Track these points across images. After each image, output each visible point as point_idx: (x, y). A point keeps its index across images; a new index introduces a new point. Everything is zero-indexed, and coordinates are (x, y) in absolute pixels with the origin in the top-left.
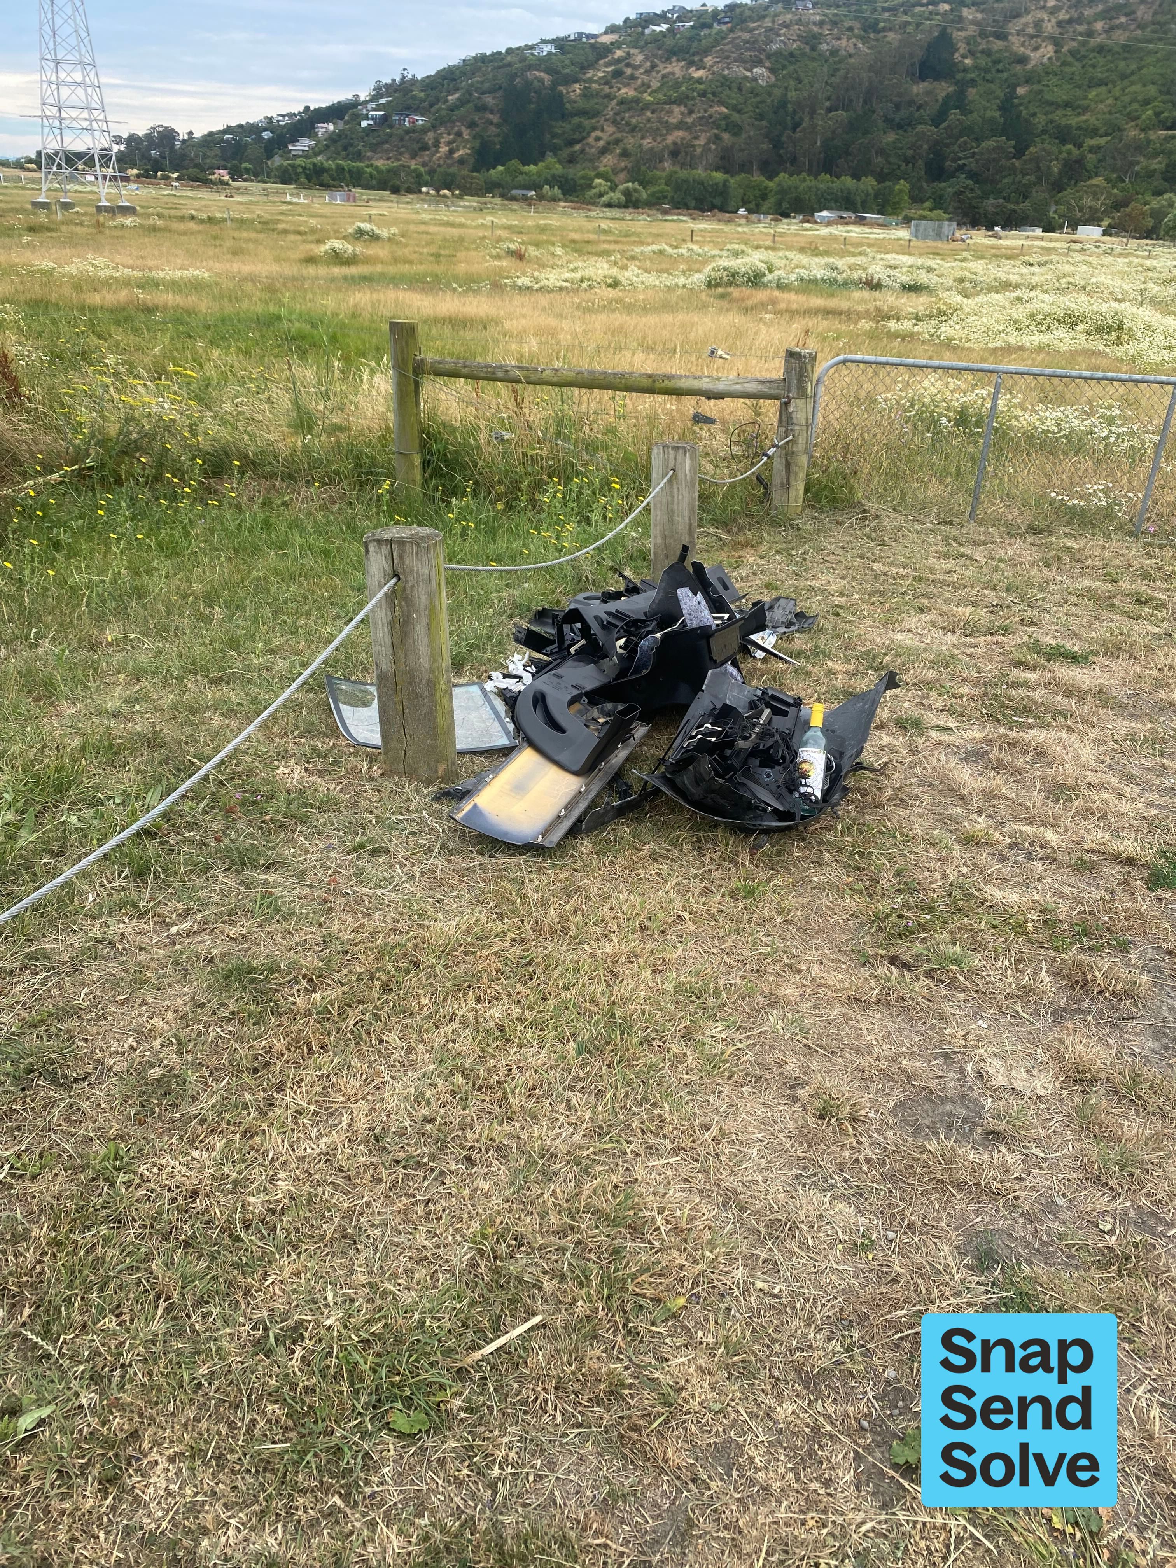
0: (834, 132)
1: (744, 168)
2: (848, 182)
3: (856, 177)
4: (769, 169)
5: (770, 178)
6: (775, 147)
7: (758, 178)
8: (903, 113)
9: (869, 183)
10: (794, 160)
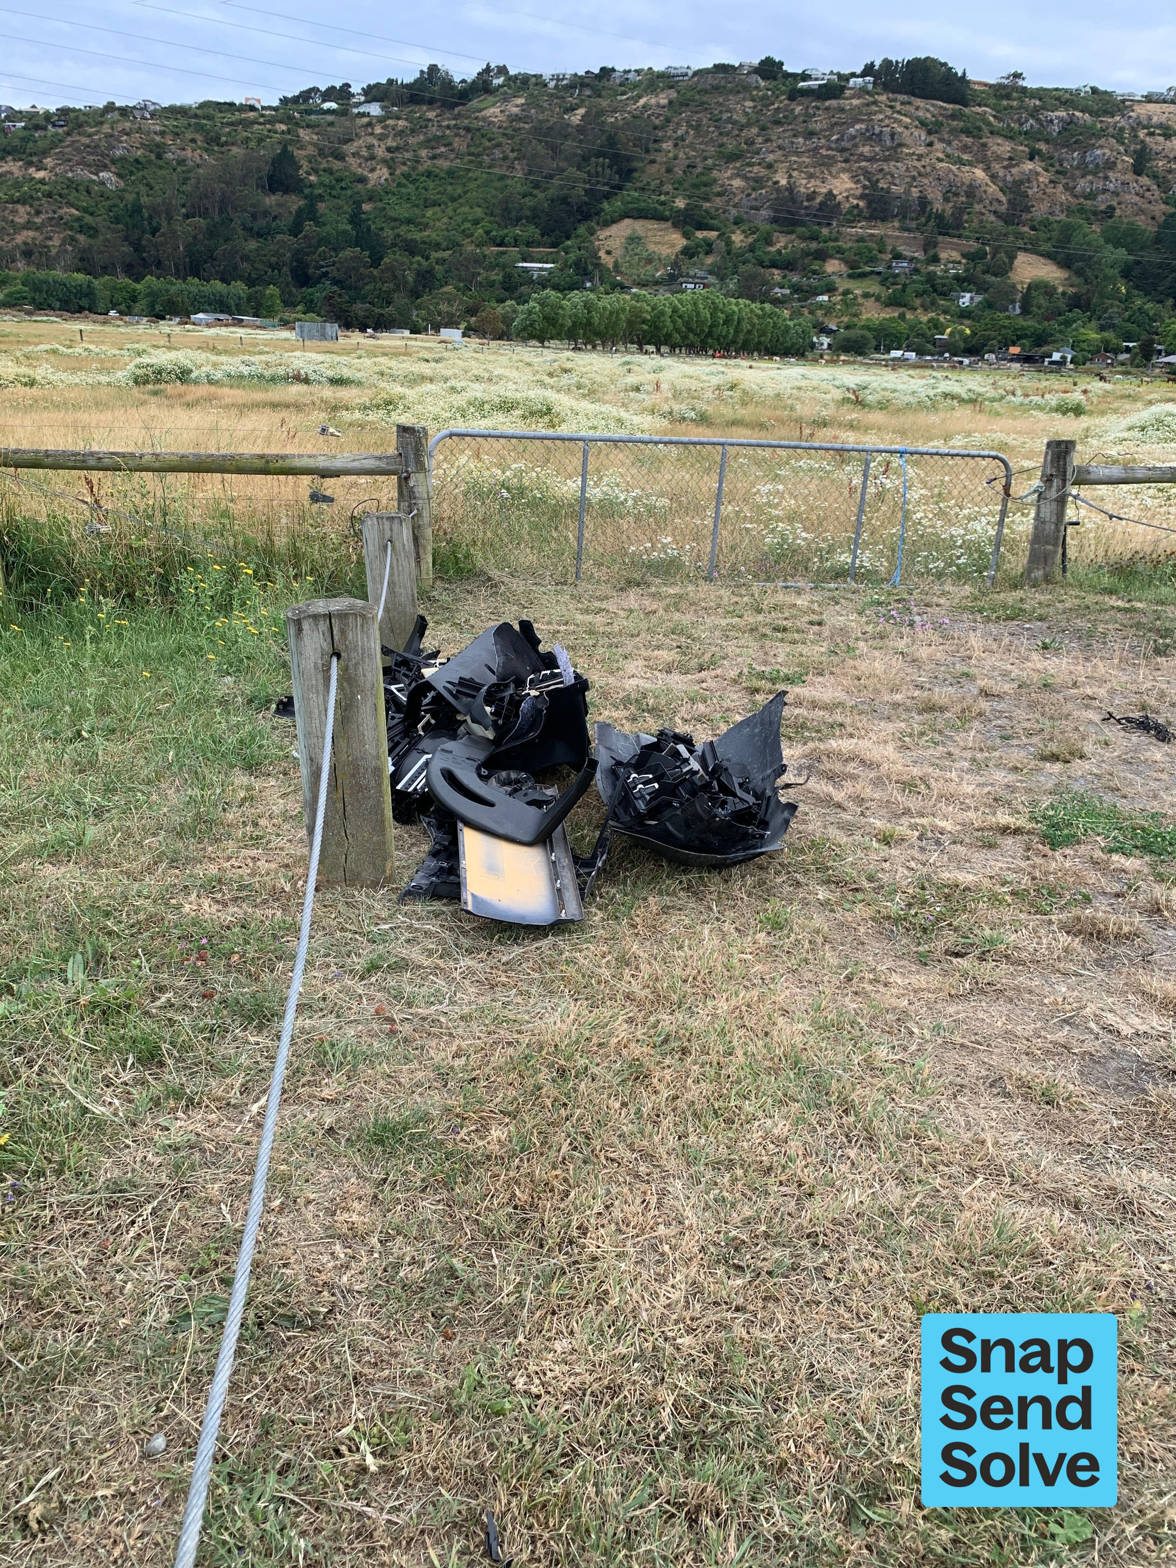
0: (195, 238)
1: (106, 270)
2: (218, 286)
3: (225, 280)
4: (135, 271)
5: (137, 280)
6: (136, 250)
7: (124, 280)
8: (261, 223)
9: (239, 288)
10: (159, 264)
